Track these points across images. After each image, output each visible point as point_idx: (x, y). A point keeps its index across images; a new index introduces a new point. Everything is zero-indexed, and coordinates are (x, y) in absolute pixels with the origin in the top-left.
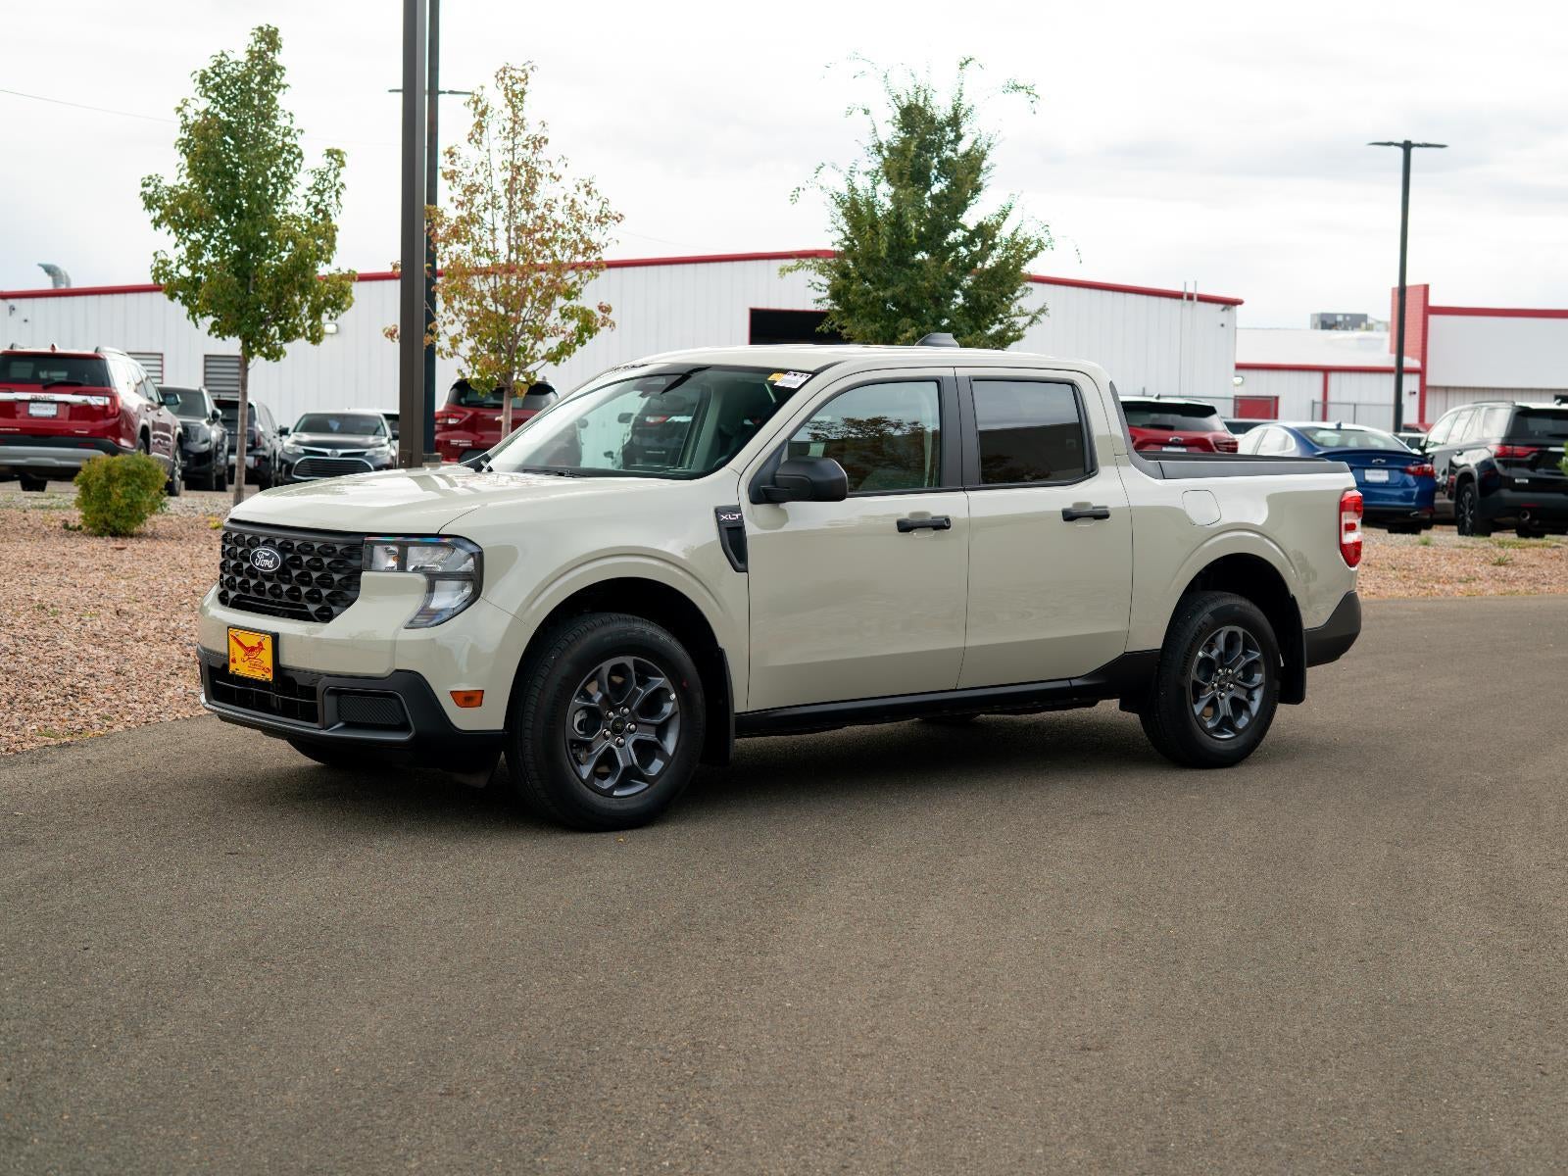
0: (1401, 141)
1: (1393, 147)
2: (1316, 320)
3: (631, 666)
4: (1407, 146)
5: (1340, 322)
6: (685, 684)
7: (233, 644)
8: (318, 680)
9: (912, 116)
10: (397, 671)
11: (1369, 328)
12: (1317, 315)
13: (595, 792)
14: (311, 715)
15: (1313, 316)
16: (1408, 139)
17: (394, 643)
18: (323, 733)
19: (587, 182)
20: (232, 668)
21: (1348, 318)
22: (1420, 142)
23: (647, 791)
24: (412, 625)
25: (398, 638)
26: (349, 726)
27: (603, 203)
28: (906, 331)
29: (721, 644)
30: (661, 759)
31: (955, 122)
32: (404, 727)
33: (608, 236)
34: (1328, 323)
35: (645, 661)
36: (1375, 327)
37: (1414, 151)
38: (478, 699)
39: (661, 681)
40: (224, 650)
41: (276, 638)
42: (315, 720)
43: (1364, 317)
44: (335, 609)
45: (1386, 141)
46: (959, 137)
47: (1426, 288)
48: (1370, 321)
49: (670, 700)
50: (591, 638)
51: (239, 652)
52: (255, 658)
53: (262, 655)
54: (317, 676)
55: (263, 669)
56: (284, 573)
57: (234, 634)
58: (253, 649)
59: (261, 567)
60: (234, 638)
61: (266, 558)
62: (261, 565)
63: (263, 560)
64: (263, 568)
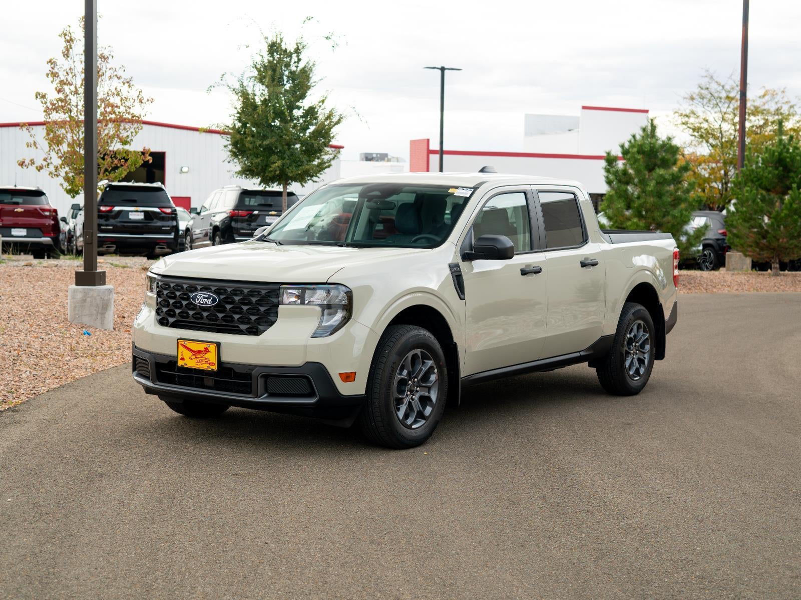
0: (440, 67)
1: (436, 70)
2: (363, 156)
3: (419, 354)
4: (443, 69)
5: (375, 158)
6: (441, 363)
7: (181, 348)
8: (252, 370)
9: (274, 48)
10: (307, 362)
11: (389, 160)
12: (364, 154)
13: (406, 427)
14: (247, 390)
15: (361, 154)
16: (443, 66)
17: (306, 347)
18: (256, 400)
19: (128, 80)
20: (180, 363)
21: (378, 155)
22: (449, 67)
23: (425, 425)
24: (314, 336)
25: (308, 344)
26: (272, 395)
27: (140, 92)
28: (275, 163)
29: (455, 340)
30: (431, 406)
31: (297, 51)
32: (311, 394)
33: (145, 110)
34: (368, 158)
35: (425, 351)
36: (392, 160)
37: (446, 71)
38: (353, 377)
39: (430, 363)
40: (174, 353)
41: (218, 345)
42: (250, 393)
43: (386, 155)
44: (261, 328)
45: (432, 66)
46: (299, 60)
47: (428, 140)
48: (389, 157)
49: (434, 373)
50: (403, 340)
51: (187, 354)
52: (201, 357)
53: (208, 355)
54: (252, 367)
55: (209, 364)
56: (219, 307)
57: (183, 343)
58: (199, 352)
59: (201, 304)
60: (183, 346)
61: (205, 298)
62: (201, 302)
63: (202, 299)
64: (203, 304)
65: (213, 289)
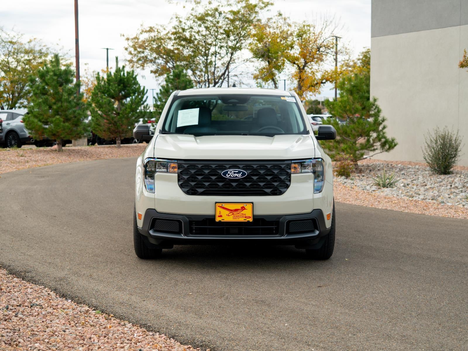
10: (314, 210)
20: (218, 219)
24: (315, 193)
26: (291, 233)
38: (330, 216)
41: (253, 204)
44: (282, 190)
51: (224, 213)
52: (238, 213)
53: (244, 212)
54: (279, 217)
55: (246, 217)
56: (248, 179)
57: (221, 205)
58: (236, 210)
59: (231, 177)
60: (221, 207)
61: (235, 173)
62: (232, 176)
63: (232, 174)
64: (234, 177)
65: (241, 166)
